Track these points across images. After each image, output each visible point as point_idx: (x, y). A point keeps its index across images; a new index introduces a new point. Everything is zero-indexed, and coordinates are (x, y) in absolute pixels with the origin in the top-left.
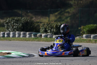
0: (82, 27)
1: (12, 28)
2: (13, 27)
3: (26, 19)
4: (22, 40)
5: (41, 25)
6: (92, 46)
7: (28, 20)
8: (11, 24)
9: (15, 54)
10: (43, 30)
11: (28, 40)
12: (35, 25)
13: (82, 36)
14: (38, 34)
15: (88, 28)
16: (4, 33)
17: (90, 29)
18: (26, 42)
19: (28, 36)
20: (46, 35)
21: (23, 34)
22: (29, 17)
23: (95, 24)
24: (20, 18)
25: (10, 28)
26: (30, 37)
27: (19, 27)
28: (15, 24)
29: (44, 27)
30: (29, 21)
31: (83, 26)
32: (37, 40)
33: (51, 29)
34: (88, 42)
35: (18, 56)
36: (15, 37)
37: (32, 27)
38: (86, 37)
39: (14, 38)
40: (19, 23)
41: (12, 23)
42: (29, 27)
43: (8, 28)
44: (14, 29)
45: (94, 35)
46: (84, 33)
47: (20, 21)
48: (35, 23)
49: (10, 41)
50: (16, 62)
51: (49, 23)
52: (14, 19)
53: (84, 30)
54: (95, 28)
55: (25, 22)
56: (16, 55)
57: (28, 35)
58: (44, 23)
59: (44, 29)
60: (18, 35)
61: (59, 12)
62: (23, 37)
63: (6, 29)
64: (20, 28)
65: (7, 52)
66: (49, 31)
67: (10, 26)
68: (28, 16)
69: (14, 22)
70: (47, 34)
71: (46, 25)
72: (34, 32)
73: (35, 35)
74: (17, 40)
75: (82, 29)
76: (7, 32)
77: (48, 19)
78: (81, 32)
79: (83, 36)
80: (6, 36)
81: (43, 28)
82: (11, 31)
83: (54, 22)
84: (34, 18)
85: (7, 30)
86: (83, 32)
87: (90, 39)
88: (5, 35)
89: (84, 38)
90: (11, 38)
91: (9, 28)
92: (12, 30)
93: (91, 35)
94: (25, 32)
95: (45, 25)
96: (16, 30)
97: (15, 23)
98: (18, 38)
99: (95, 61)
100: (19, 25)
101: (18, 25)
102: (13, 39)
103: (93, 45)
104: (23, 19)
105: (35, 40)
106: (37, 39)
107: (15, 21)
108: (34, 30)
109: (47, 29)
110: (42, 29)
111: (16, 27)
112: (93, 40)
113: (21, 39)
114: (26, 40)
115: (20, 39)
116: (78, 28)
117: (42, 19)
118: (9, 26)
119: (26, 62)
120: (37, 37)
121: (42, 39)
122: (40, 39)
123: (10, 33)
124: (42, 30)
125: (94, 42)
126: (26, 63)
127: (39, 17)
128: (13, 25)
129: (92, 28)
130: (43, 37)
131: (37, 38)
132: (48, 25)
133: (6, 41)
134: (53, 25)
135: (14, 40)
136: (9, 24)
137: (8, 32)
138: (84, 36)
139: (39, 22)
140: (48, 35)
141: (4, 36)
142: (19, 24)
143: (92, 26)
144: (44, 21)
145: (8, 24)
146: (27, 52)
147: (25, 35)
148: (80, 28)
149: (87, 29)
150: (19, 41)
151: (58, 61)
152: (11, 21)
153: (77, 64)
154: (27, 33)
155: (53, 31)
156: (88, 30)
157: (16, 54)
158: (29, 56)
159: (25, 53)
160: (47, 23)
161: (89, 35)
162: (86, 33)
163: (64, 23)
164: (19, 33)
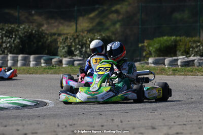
0: (145, 41)
2: (1, 46)
3: (29, 27)
4: (21, 71)
5: (61, 39)
6: (167, 81)
7: (32, 31)
9: (7, 101)
10: (64, 51)
11: (34, 72)
12: (47, 39)
13: (146, 61)
14: (53, 58)
15: (159, 45)
17: (162, 47)
18: (28, 75)
19: (32, 63)
20: (72, 60)
21: (22, 60)
22: (34, 25)
23: (173, 36)
24: (16, 25)
26: (36, 65)
27: (13, 45)
28: (4, 38)
29: (66, 44)
30: (34, 32)
31: (148, 41)
32: (52, 71)
33: (80, 47)
34: (158, 74)
35: (12, 105)
37: (40, 43)
38: (155, 63)
40: (14, 37)
42: (35, 45)
44: (3, 50)
45: (171, 59)
46: (150, 55)
47: (17, 33)
48: (46, 36)
50: (9, 117)
51: (77, 36)
52: (3, 29)
53: (151, 48)
54: (173, 44)
55: (26, 34)
56: (9, 103)
57: (33, 61)
58: (66, 36)
59: (66, 49)
60: (12, 62)
61: (96, 12)
62: (24, 65)
64: (16, 47)
66: (78, 52)
68: (32, 22)
69: (3, 36)
70: (74, 57)
71: (71, 39)
72: (45, 56)
73: (48, 62)
75: (147, 46)
77: (74, 27)
78: (144, 54)
79: (148, 60)
81: (64, 45)
84: (45, 26)
86: (148, 52)
87: (164, 66)
89: (150, 65)
93: (165, 59)
94: (26, 55)
95: (69, 39)
96: (8, 51)
97: (6, 36)
99: (173, 112)
100: (14, 41)
101: (12, 41)
103: (169, 80)
104: (23, 29)
105: (48, 70)
106: (51, 69)
107: (6, 32)
108: (46, 51)
109: (73, 49)
110: (61, 49)
111: (8, 45)
112: (169, 68)
113: (19, 70)
114: (28, 72)
116: (138, 45)
117: (61, 28)
119: (29, 117)
120: (53, 66)
121: (62, 70)
122: (59, 68)
124: (62, 50)
125: (171, 73)
126: (29, 119)
127: (56, 24)
128: (1, 41)
129: (168, 44)
130: (64, 66)
131: (51, 67)
132: (75, 39)
134: (85, 39)
138: (151, 60)
139: (54, 34)
140: (75, 60)
142: (13, 39)
143: (167, 41)
144: (65, 32)
146: (31, 98)
147: (26, 62)
148: (142, 44)
149: (157, 46)
151: (96, 113)
153: (137, 119)
154: (32, 57)
155: (86, 52)
156: (158, 47)
158: (35, 105)
159: (28, 99)
160: (73, 36)
161: (161, 59)
162: (153, 56)
163: (108, 35)
164: (14, 57)
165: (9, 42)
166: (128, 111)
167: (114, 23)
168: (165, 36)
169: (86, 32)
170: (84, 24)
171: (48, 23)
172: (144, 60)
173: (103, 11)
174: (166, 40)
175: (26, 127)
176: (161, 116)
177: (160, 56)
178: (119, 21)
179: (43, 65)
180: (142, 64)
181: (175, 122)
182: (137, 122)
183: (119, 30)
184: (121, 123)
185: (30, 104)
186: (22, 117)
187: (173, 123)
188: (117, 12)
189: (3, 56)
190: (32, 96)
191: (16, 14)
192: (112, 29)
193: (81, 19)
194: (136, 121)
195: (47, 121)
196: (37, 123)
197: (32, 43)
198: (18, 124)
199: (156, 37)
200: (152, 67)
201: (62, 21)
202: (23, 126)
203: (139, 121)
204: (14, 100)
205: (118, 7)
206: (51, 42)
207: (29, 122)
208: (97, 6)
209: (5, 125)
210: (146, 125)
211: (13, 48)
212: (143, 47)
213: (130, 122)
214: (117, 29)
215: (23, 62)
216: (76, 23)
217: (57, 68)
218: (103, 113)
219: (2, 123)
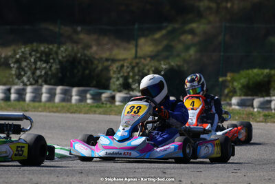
0: (229, 74)
1: (31, 76)
2: (33, 73)
3: (73, 49)
4: (59, 109)
5: (114, 67)
7: (77, 54)
8: (28, 64)
10: (118, 83)
11: (77, 110)
12: (97, 67)
13: (228, 101)
14: (103, 93)
15: (247, 79)
16: (9, 90)
17: (251, 82)
18: (69, 115)
19: (75, 98)
20: (128, 96)
21: (61, 93)
22: (80, 47)
23: (266, 68)
24: (56, 46)
25: (27, 75)
26: (80, 101)
27: (50, 73)
28: (39, 63)
29: (122, 74)
30: (79, 55)
31: (232, 74)
32: (101, 110)
33: (140, 78)
34: (243, 119)
36: (40, 101)
37: (87, 72)
38: (241, 104)
39: (37, 104)
40: (52, 61)
41: (32, 60)
42: (80, 74)
43: (19, 76)
44: (36, 79)
45: (261, 99)
46: (234, 93)
47: (56, 56)
48: (96, 62)
51: (137, 64)
52: (36, 51)
53: (235, 84)
54: (266, 79)
57: (76, 95)
58: (122, 63)
59: (121, 81)
60: (47, 95)
61: (164, 32)
62: (63, 100)
63: (14, 77)
64: (53, 76)
66: (137, 85)
67: (26, 69)
68: (76, 42)
69: (37, 60)
70: (131, 93)
72: (93, 89)
73: (96, 97)
74: (45, 109)
75: (229, 81)
76: (16, 87)
77: (133, 51)
79: (231, 100)
80: (13, 96)
81: (119, 76)
82: (28, 83)
83: (150, 61)
84: (94, 48)
85: (16, 80)
86: (232, 89)
87: (252, 109)
88: (10, 93)
89: (233, 107)
90: (28, 104)
91: (24, 75)
92: (31, 79)
93: (254, 99)
94: (67, 88)
95: (125, 68)
96: (43, 81)
97: (41, 60)
98: (48, 104)
99: (262, 174)
100: (51, 67)
101: (48, 67)
102: (34, 107)
103: (258, 129)
104: (64, 51)
105: (96, 109)
106: (100, 107)
107: (41, 55)
108: (95, 82)
109: (130, 81)
110: (115, 80)
111: (43, 72)
112: (259, 112)
113: (57, 107)
114: (69, 111)
115: (52, 107)
116: (218, 79)
117: (116, 51)
118: (23, 70)
119: (68, 173)
120: (103, 103)
121: (115, 109)
122: (110, 107)
123: (24, 90)
124: (116, 82)
125: (261, 119)
126: (68, 176)
127: (109, 46)
128: (33, 67)
129: (258, 79)
130: (117, 103)
131: (100, 105)
132: (133, 68)
134: (147, 68)
135: (36, 109)
136: (24, 64)
137: (20, 86)
138: (234, 100)
139: (107, 60)
140: (132, 97)
141: (7, 99)
142: (50, 64)
143: (258, 75)
144: (121, 57)
145: (20, 65)
147: (67, 97)
148: (224, 78)
149: (243, 81)
150: (50, 112)
151: (158, 171)
152: (28, 55)
153: (213, 181)
154: (75, 90)
156: (245, 83)
159: (67, 148)
160: (131, 63)
161: (249, 99)
162: (238, 94)
163: (179, 64)
164: (50, 90)
165: (45, 68)
166: (200, 170)
167: (187, 48)
168: (255, 68)
169: (148, 59)
170: (146, 46)
171: (99, 45)
172: (225, 100)
173: (174, 31)
174: (257, 73)
176: (246, 178)
177: (248, 95)
178: (194, 45)
179: (89, 101)
183: (193, 57)
186: (59, 172)
188: (192, 32)
189: (35, 87)
191: (57, 30)
192: (183, 55)
193: (142, 41)
194: (211, 183)
195: (91, 179)
196: (79, 182)
197: (76, 71)
199: (243, 69)
200: (235, 110)
201: (118, 42)
205: (194, 25)
206: (102, 70)
207: (68, 179)
208: (165, 24)
209: (35, 182)
211: (50, 76)
212: (224, 82)
214: (190, 56)
215: (62, 96)
216: (137, 46)
217: (108, 105)
218: (168, 171)
219: (31, 179)
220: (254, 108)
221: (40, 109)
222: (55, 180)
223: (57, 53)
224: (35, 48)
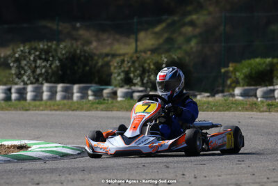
0: (230, 65)
1: (31, 74)
2: (34, 72)
3: (72, 45)
4: (60, 107)
6: (259, 121)
7: (75, 50)
8: (28, 62)
9: (41, 148)
10: (119, 78)
11: (78, 108)
12: (97, 63)
13: (231, 92)
14: (105, 89)
15: (249, 69)
16: (10, 90)
17: (254, 72)
18: (70, 112)
19: (76, 96)
20: (130, 90)
21: (63, 91)
22: (79, 43)
23: (269, 57)
25: (27, 74)
26: (82, 98)
27: (50, 71)
28: (39, 62)
29: (123, 69)
30: (78, 52)
31: (234, 65)
32: (102, 106)
34: (247, 110)
35: (48, 154)
36: (42, 100)
37: (87, 68)
38: (244, 94)
39: (38, 103)
40: (51, 59)
41: (32, 58)
42: (80, 70)
43: (19, 75)
44: (36, 77)
45: (265, 89)
46: (236, 83)
47: (54, 53)
48: (96, 58)
49: (27, 110)
50: (43, 171)
51: (138, 58)
52: (36, 49)
53: (238, 74)
54: (268, 68)
55: (68, 54)
56: (44, 151)
57: (77, 92)
58: (122, 58)
59: (122, 75)
60: (49, 93)
61: (164, 25)
62: (64, 98)
63: (14, 77)
64: (54, 73)
65: (17, 143)
66: (139, 79)
67: (26, 68)
68: (76, 39)
69: (36, 58)
70: (133, 88)
72: (94, 85)
73: (98, 94)
74: (46, 107)
75: (232, 72)
76: (17, 87)
77: (133, 46)
79: (234, 91)
80: (14, 96)
81: (120, 71)
82: (28, 82)
83: (151, 54)
84: (95, 44)
85: (17, 80)
86: (235, 79)
87: (255, 99)
88: (11, 93)
89: (237, 98)
90: (29, 104)
91: (24, 74)
92: (32, 78)
93: (257, 89)
94: (68, 85)
95: (126, 62)
96: (43, 80)
97: (40, 59)
98: (49, 103)
99: (266, 164)
100: (51, 65)
101: (48, 65)
102: (35, 106)
103: (262, 119)
104: (63, 48)
105: (98, 106)
106: (101, 103)
107: (41, 53)
108: (97, 79)
109: (132, 75)
110: (116, 75)
111: (43, 71)
112: (262, 102)
113: (58, 105)
114: (71, 108)
115: (54, 105)
116: (220, 72)
117: (116, 46)
118: (23, 68)
119: (70, 171)
120: (104, 100)
121: (117, 104)
122: (112, 103)
123: (25, 89)
124: (117, 77)
125: (265, 108)
126: (70, 174)
127: (109, 41)
128: (33, 65)
129: (261, 69)
130: (119, 99)
131: (102, 100)
132: (134, 62)
133: (14, 112)
134: (148, 61)
135: (37, 108)
136: (24, 63)
137: (21, 86)
138: (237, 91)
139: (107, 55)
140: (134, 92)
141: (8, 98)
142: (49, 62)
143: (260, 64)
144: (122, 51)
145: (20, 63)
146: (73, 143)
147: (68, 94)
148: (226, 69)
149: (246, 71)
150: (51, 110)
151: (161, 165)
152: (27, 54)
153: (217, 173)
154: (76, 87)
155: (149, 79)
156: (247, 73)
157: (43, 149)
158: (79, 154)
159: (69, 146)
160: (131, 58)
161: (252, 89)
162: (241, 84)
163: (180, 56)
164: (51, 88)
165: (45, 67)
166: (204, 163)
167: (188, 40)
168: (257, 57)
169: (149, 53)
170: (147, 40)
171: (99, 40)
172: (228, 91)
173: (174, 23)
174: (259, 62)
175: (65, 184)
176: (250, 169)
177: (251, 85)
178: (195, 36)
179: (91, 98)
180: (224, 96)
181: (268, 178)
182: (217, 178)
183: (194, 49)
184: (194, 179)
185: (72, 153)
186: (61, 171)
187: (265, 180)
188: (192, 24)
189: (36, 85)
190: (75, 141)
191: (55, 27)
192: (184, 47)
193: (142, 35)
194: (215, 176)
195: (93, 176)
196: (81, 180)
197: (76, 68)
198: (55, 180)
199: (245, 59)
200: (239, 100)
201: (117, 37)
202: (62, 183)
203: (219, 176)
204: (50, 147)
205: (194, 17)
206: (102, 66)
207: (70, 177)
208: (164, 17)
209: (37, 182)
210: (229, 182)
211: (50, 74)
212: (227, 72)
213: (207, 178)
214: (191, 48)
215: (64, 93)
216: (136, 40)
217: (110, 102)
218: (171, 165)
219: (33, 179)
220: (257, 98)
221: (41, 108)
222: (56, 179)
223: (56, 50)
224: (33, 47)
